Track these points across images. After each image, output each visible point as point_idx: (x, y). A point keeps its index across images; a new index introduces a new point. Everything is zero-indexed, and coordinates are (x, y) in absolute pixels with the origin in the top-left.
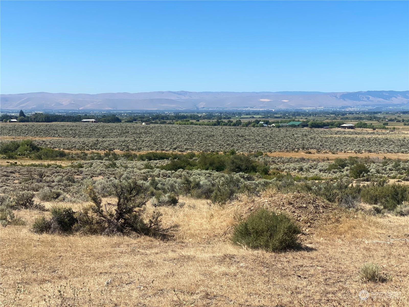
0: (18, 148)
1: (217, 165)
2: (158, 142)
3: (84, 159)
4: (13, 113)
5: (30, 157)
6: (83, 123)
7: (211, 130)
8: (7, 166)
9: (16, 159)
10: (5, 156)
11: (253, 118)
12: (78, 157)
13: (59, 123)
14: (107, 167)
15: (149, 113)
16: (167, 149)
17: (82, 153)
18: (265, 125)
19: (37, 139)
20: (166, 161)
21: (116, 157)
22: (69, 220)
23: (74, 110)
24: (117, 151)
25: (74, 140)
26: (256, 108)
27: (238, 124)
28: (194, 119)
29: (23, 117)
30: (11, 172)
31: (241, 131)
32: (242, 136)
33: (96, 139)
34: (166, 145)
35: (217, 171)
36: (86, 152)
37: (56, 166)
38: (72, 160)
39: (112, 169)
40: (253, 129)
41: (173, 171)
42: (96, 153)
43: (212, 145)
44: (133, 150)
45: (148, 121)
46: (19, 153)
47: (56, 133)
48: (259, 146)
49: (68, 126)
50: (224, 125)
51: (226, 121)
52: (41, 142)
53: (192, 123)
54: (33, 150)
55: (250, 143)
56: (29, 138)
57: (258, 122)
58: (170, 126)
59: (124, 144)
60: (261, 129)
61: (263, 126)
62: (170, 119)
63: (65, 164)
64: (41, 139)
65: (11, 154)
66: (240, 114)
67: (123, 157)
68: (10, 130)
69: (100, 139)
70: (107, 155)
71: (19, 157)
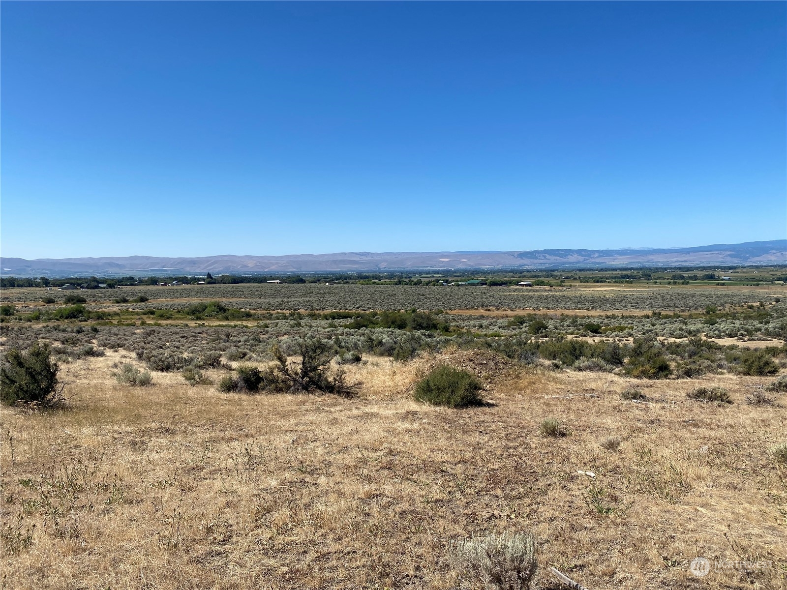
0: (205, 309)
1: (399, 323)
2: (342, 301)
3: (270, 319)
4: (200, 275)
5: (217, 318)
6: (268, 284)
7: (393, 289)
8: (195, 327)
9: (204, 320)
10: (193, 317)
11: (433, 277)
12: (264, 317)
13: (245, 284)
14: (292, 327)
15: (333, 274)
16: (350, 308)
17: (268, 313)
18: (444, 284)
19: (224, 300)
20: (350, 320)
21: (301, 317)
22: (254, 379)
23: (259, 272)
24: (302, 311)
25: (259, 301)
26: (436, 267)
27: (419, 283)
28: (376, 279)
29: (210, 279)
30: (199, 333)
31: (421, 289)
32: (423, 295)
33: (281, 300)
34: (349, 304)
35: (399, 329)
36: (272, 312)
37: (242, 326)
38: (258, 320)
39: (296, 328)
40: (434, 288)
41: (356, 330)
42: (281, 313)
43: (394, 304)
44: (317, 310)
45: (331, 282)
46: (206, 314)
47: (242, 294)
48: (440, 305)
49: (254, 287)
50: (405, 284)
51: (407, 280)
52: (228, 303)
53: (374, 283)
54: (220, 311)
55: (430, 301)
56: (217, 299)
57: (438, 281)
58: (353, 285)
59: (308, 304)
60: (441, 288)
61: (443, 285)
62: (353, 279)
63: (250, 324)
64: (227, 300)
65: (199, 315)
66: (420, 273)
67: (307, 316)
68: (198, 292)
69: (285, 300)
70: (291, 315)
71: (206, 317)
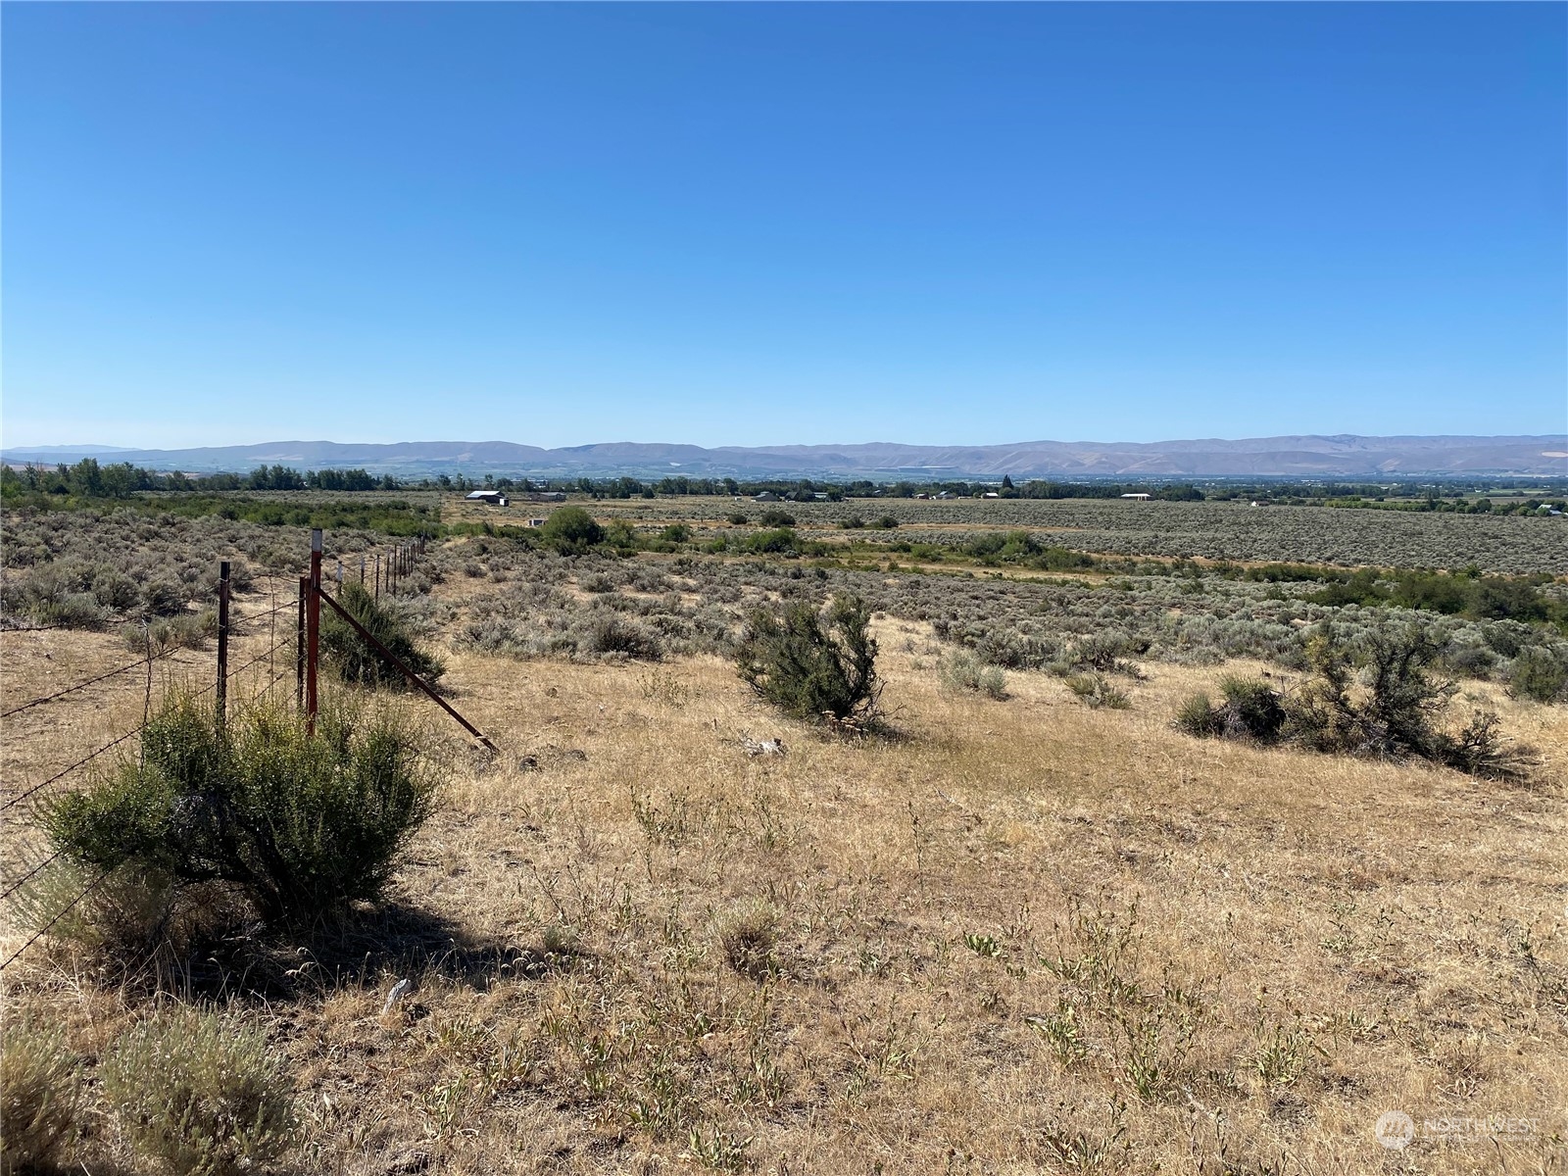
0: (1002, 546)
1: (1443, 599)
2: (1290, 543)
3: (1132, 572)
4: (990, 481)
5: (1025, 565)
6: (1124, 501)
7: (1414, 520)
8: (987, 581)
9: (1000, 566)
10: (980, 560)
11: (1522, 495)
12: (1118, 568)
13: (1076, 500)
14: (1187, 591)
15: (1266, 483)
16: (1309, 559)
17: (1126, 560)
18: (1554, 512)
19: (1036, 530)
20: (1312, 585)
21: (1197, 571)
23: (1105, 475)
24: (1199, 559)
25: (1107, 534)
26: (1530, 472)
27: (1483, 508)
28: (1371, 495)
29: (1009, 489)
30: (1002, 592)
31: (1490, 524)
32: (1496, 537)
33: (1153, 534)
34: (1309, 549)
35: (1443, 613)
36: (1135, 559)
37: (1078, 585)
38: (1105, 573)
39: (1196, 596)
40: (1523, 521)
41: (1336, 608)
42: (1154, 562)
43: (1421, 555)
44: (1233, 558)
45: (1263, 499)
46: (1004, 557)
47: (1070, 519)
48: (1543, 561)
49: (1094, 506)
50: (1447, 510)
51: (1451, 501)
52: (1045, 537)
53: (1366, 505)
54: (1031, 551)
55: (1517, 553)
56: (1021, 528)
57: (1535, 505)
58: (1315, 509)
59: (1212, 545)
60: (1545, 522)
61: (1549, 515)
62: (1314, 496)
63: (1094, 580)
64: (1043, 530)
65: (990, 557)
66: (1486, 486)
67: (1211, 571)
68: (986, 513)
69: (1162, 534)
70: (1177, 567)
71: (1003, 563)
